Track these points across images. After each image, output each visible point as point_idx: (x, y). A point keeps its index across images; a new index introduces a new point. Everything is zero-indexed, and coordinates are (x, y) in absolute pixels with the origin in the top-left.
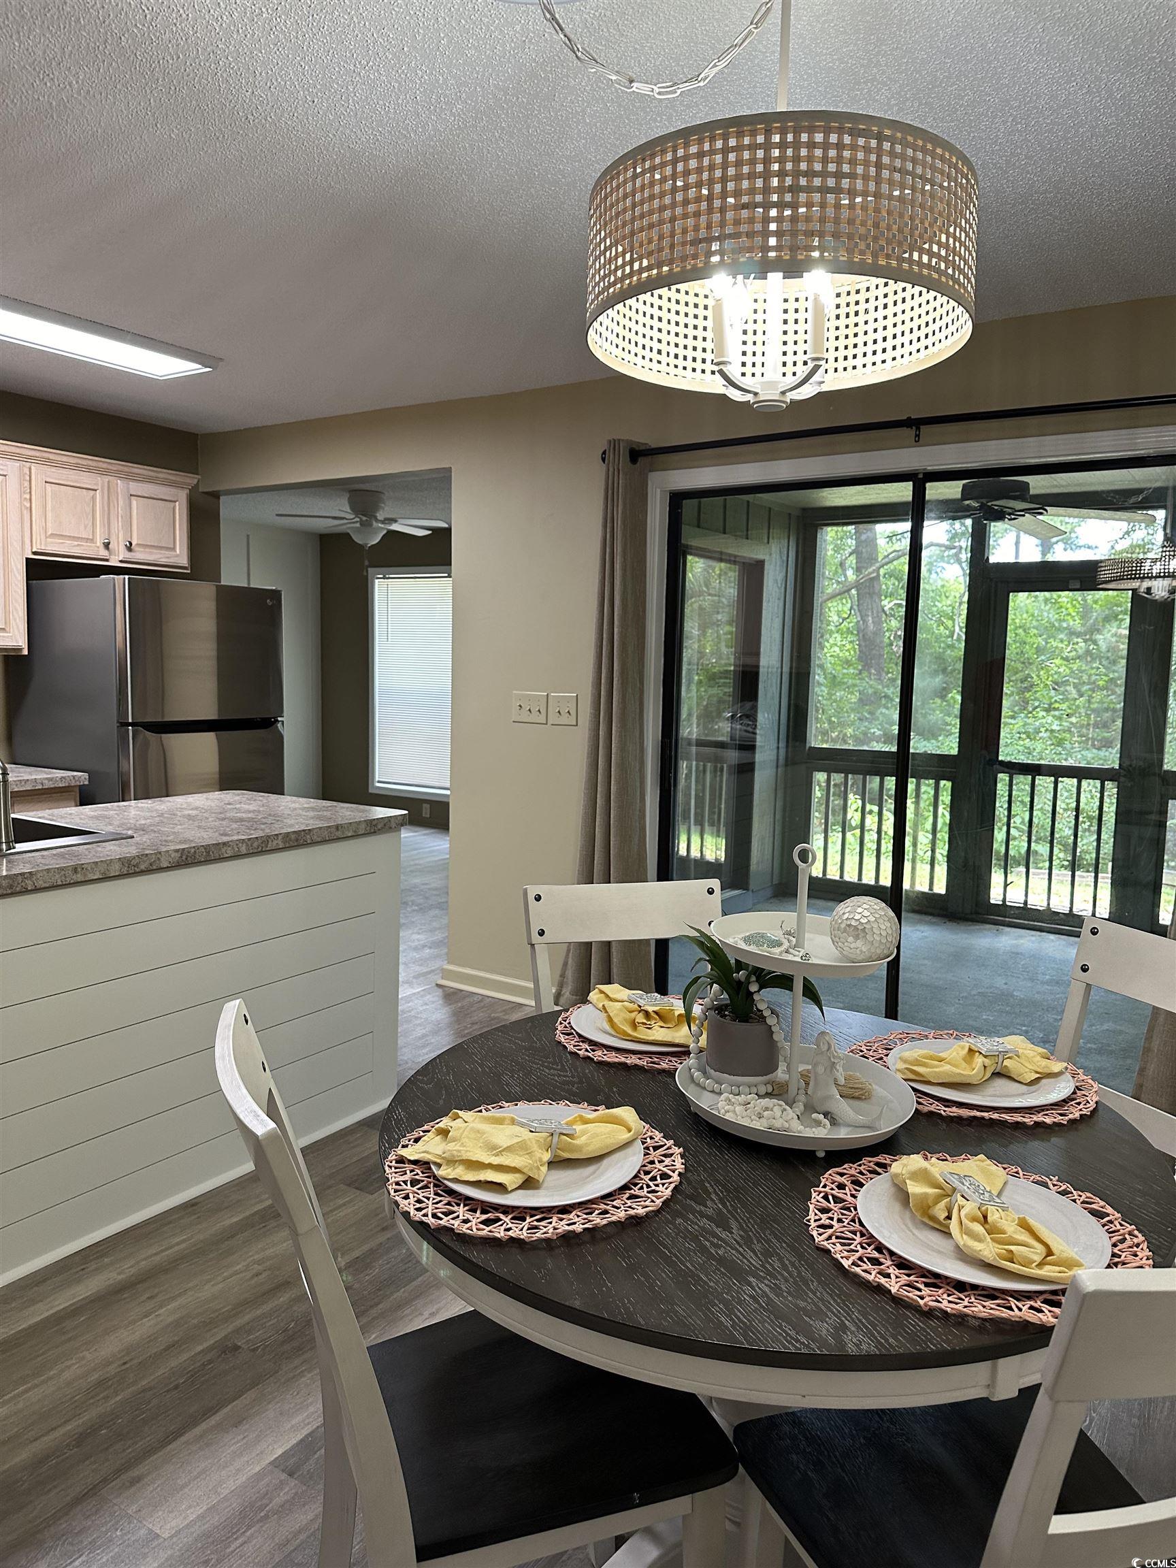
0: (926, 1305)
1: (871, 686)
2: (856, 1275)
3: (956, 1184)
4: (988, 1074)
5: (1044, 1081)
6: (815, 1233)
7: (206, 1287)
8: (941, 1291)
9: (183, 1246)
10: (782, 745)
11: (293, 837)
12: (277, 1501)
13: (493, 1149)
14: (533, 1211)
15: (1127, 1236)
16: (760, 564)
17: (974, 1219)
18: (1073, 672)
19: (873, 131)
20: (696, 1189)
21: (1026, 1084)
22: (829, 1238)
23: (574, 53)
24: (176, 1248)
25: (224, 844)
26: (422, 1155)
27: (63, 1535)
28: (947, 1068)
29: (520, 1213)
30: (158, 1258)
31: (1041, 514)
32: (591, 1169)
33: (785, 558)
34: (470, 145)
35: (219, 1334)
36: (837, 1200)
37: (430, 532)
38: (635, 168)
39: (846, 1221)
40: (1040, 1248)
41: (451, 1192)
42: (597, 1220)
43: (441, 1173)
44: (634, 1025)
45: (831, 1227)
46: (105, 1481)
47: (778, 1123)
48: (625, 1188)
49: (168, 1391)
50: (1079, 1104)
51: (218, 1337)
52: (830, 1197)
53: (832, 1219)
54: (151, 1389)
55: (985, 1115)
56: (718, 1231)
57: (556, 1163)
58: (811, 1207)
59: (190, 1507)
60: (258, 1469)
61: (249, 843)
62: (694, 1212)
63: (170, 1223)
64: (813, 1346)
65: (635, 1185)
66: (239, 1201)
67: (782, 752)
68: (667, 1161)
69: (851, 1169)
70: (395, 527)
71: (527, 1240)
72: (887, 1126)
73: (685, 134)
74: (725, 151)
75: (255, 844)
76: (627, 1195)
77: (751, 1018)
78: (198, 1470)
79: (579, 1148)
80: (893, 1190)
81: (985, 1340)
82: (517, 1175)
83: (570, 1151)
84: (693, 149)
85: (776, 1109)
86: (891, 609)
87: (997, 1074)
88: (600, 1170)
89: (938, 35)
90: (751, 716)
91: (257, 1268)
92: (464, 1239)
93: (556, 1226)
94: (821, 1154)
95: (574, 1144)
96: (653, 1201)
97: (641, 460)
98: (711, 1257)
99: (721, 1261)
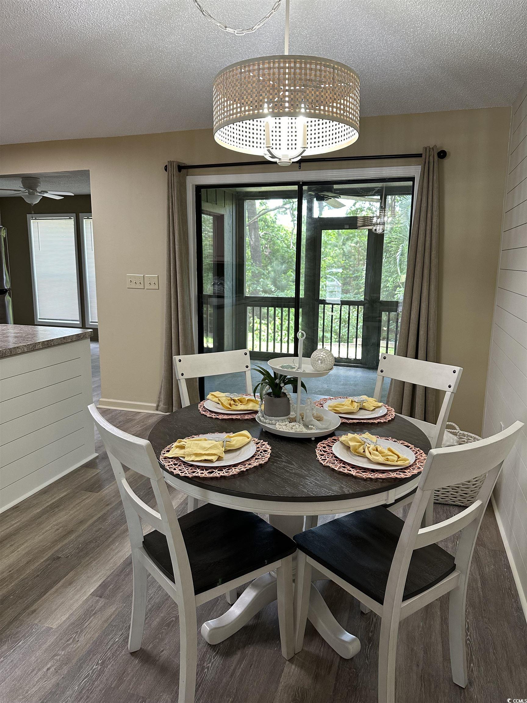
0: (365, 477)
1: (257, 270)
2: (340, 472)
3: (365, 440)
4: (358, 409)
5: (376, 409)
6: (322, 462)
7: (36, 538)
8: (368, 473)
9: (18, 524)
10: (234, 296)
11: (46, 343)
12: (98, 607)
13: (204, 448)
14: (225, 467)
15: (417, 451)
16: (222, 216)
17: (374, 450)
18: (335, 262)
19: (331, 66)
20: (276, 454)
21: (372, 411)
22: (327, 463)
23: (202, 12)
24: (15, 525)
25: (17, 347)
26: (175, 455)
27: (9, 636)
28: (346, 407)
29: (221, 468)
30: (8, 530)
31: (338, 198)
32: (238, 452)
33: (231, 214)
34: (128, 33)
35: (49, 554)
36: (325, 452)
37: (63, 198)
38: (241, 69)
39: (330, 458)
40: (396, 456)
41: (191, 465)
42: (248, 467)
43: (185, 460)
44: (230, 405)
45: (326, 459)
46: (20, 614)
47: (298, 430)
48: (253, 456)
49: (34, 578)
50: (390, 415)
51: (49, 555)
52: (322, 451)
53: (326, 457)
54: (26, 578)
55: (362, 421)
56: (289, 465)
57: (227, 452)
58: (318, 455)
59: (62, 616)
60: (85, 598)
61: (28, 347)
62: (279, 461)
63: (8, 516)
64: (335, 493)
65: (256, 455)
66: (37, 503)
67: (234, 299)
68: (264, 446)
69: (326, 442)
70: (46, 195)
71: (227, 476)
72: (332, 428)
73: (263, 59)
74: (279, 68)
75: (30, 347)
76: (254, 459)
77: (281, 396)
78: (60, 602)
79: (233, 446)
80: (342, 446)
81: (385, 485)
82: (216, 456)
83: (230, 447)
84: (267, 66)
85: (297, 425)
86: (263, 235)
87: (361, 409)
88: (242, 453)
89: (330, 14)
90: (222, 284)
91: (56, 527)
92: (205, 479)
93: (235, 471)
94: (313, 439)
95: (231, 444)
96: (264, 459)
97: (184, 171)
98: (291, 473)
99: (295, 474)
